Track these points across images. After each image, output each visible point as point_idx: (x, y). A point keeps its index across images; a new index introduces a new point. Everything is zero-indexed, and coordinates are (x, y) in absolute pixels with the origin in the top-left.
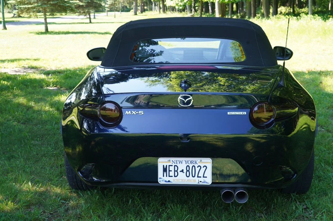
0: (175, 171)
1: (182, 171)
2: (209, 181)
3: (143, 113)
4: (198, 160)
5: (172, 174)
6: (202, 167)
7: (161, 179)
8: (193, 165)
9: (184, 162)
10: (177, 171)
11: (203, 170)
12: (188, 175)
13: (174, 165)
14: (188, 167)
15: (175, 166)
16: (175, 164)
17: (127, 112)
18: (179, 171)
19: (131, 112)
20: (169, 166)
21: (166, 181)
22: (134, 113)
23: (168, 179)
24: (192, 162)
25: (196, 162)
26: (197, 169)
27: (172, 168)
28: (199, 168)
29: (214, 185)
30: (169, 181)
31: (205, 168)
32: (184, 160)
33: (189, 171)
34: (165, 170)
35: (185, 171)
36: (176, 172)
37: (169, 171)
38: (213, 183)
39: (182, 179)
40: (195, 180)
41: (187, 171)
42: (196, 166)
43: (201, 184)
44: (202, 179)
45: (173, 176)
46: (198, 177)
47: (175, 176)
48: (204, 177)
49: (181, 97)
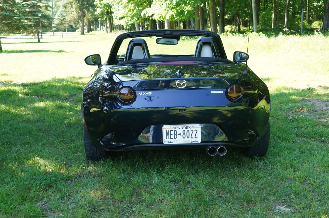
0: (175, 134)
1: (180, 134)
2: (199, 140)
3: (151, 94)
4: (191, 126)
5: (173, 136)
6: (194, 131)
7: (165, 141)
8: (187, 129)
9: (181, 128)
10: (176, 134)
11: (195, 132)
12: (184, 137)
13: (174, 130)
14: (184, 131)
15: (175, 131)
16: (175, 130)
17: (139, 93)
18: (177, 134)
19: (143, 93)
20: (171, 131)
21: (168, 142)
22: (145, 93)
23: (170, 140)
24: (186, 128)
25: (189, 128)
26: (191, 133)
27: (172, 132)
28: (192, 131)
29: (203, 144)
30: (171, 142)
31: (196, 131)
32: (181, 126)
33: (185, 134)
34: (168, 134)
35: (182, 134)
36: (176, 135)
37: (171, 134)
38: (201, 142)
39: (180, 140)
40: (189, 141)
41: (183, 134)
42: (190, 130)
43: (193, 143)
44: (194, 139)
45: (174, 138)
46: (191, 138)
47: (175, 138)
48: (195, 138)
49: (178, 81)
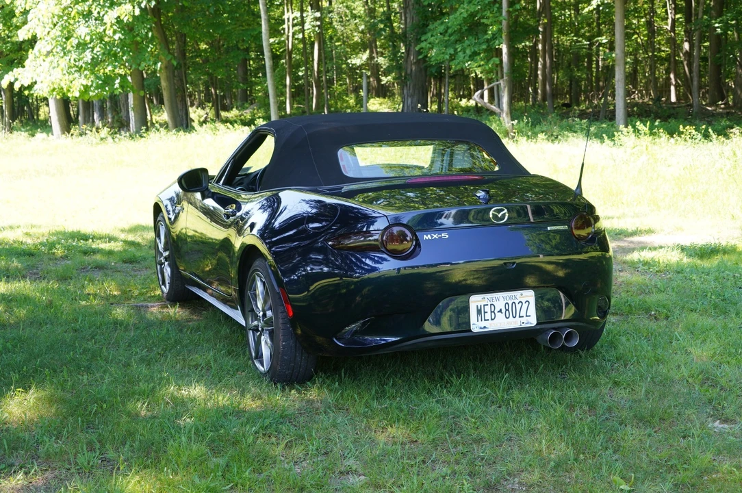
0: (491, 312)
1: (500, 311)
2: (532, 321)
3: (447, 236)
4: (517, 294)
5: (488, 316)
6: (524, 303)
7: (475, 326)
8: (513, 301)
9: (501, 299)
10: (494, 312)
11: (525, 306)
12: (507, 316)
13: (489, 303)
14: (507, 305)
15: (491, 305)
16: (492, 303)
17: (425, 236)
18: (496, 312)
19: (432, 237)
20: (484, 305)
21: (481, 328)
22: (435, 236)
23: (483, 324)
24: (511, 298)
25: (516, 298)
26: (518, 306)
27: (487, 309)
28: (521, 304)
29: (538, 327)
30: (485, 327)
31: (527, 303)
32: (501, 296)
33: (508, 310)
34: (479, 312)
35: (504, 310)
36: (493, 314)
37: (485, 312)
38: (538, 324)
39: (501, 323)
40: (516, 323)
41: (506, 310)
42: (517, 302)
43: (524, 326)
44: (525, 319)
45: (490, 319)
46: (520, 317)
47: (492, 319)
48: (527, 316)
49: (494, 211)
